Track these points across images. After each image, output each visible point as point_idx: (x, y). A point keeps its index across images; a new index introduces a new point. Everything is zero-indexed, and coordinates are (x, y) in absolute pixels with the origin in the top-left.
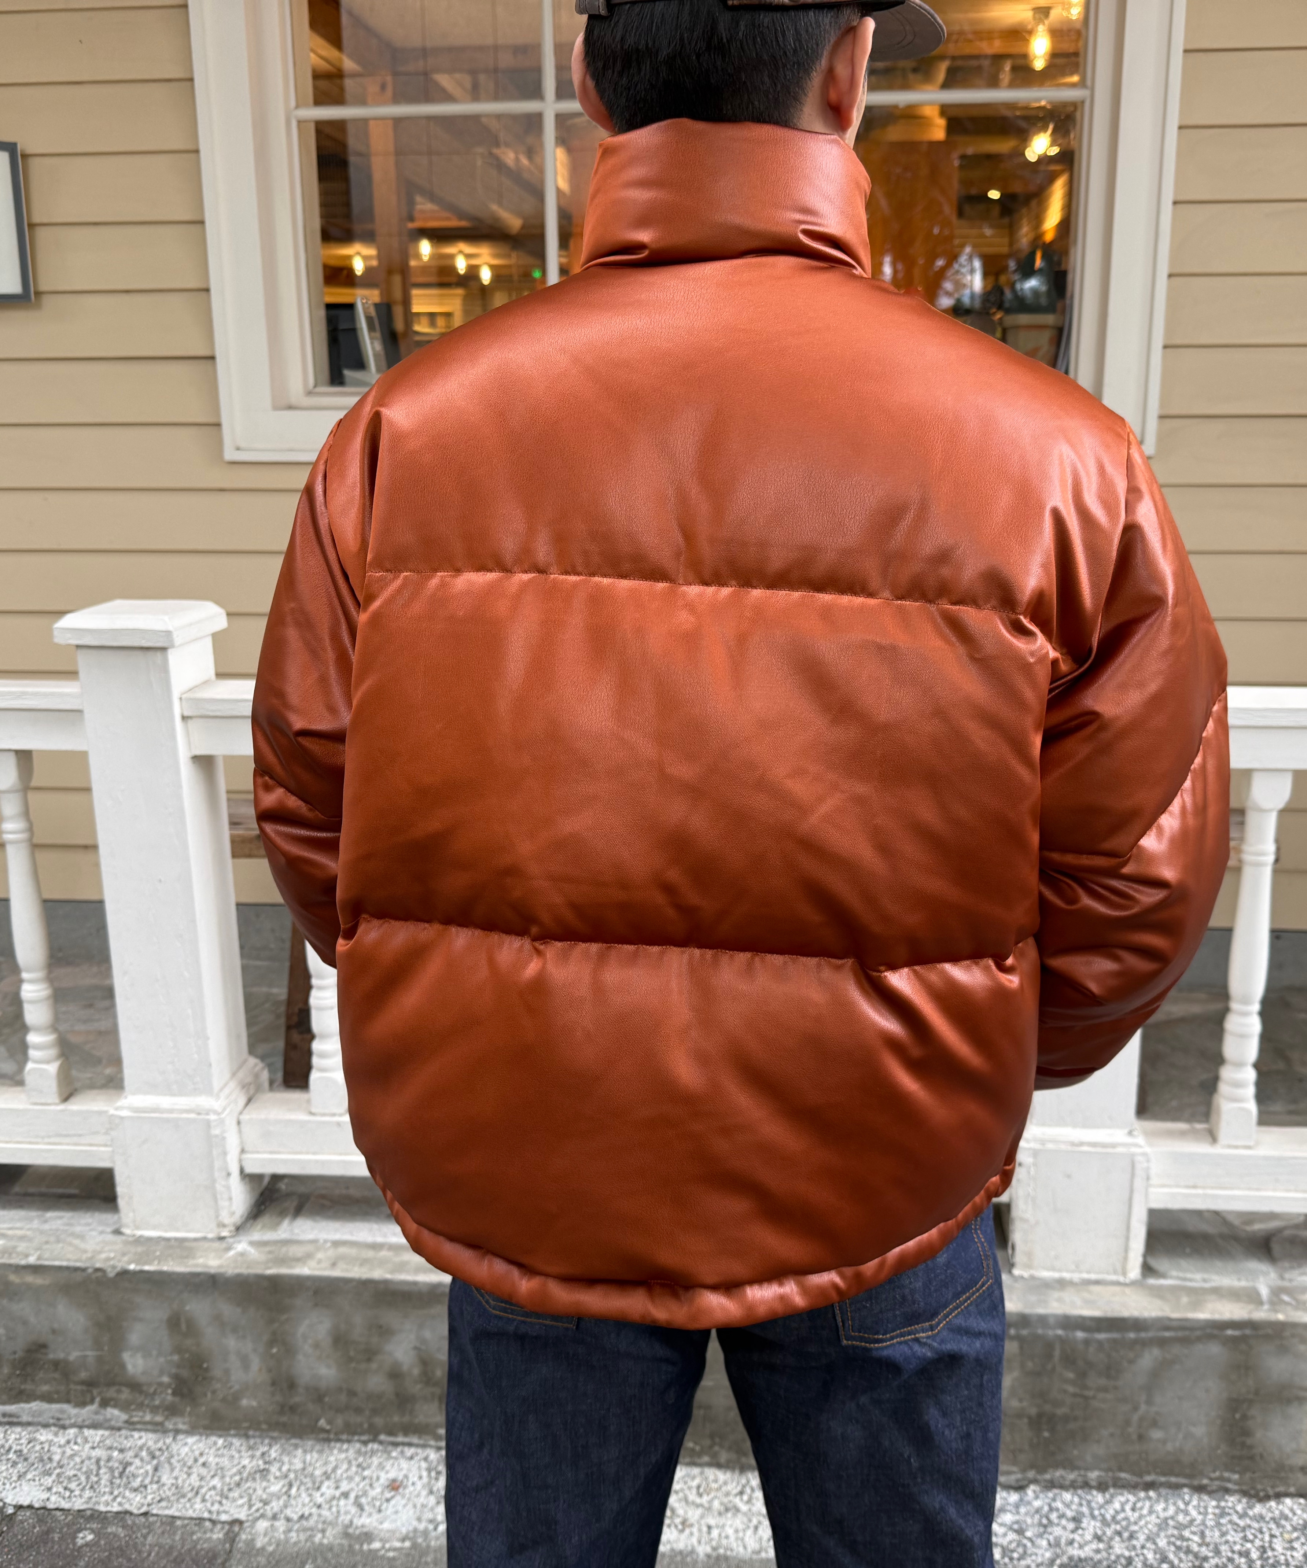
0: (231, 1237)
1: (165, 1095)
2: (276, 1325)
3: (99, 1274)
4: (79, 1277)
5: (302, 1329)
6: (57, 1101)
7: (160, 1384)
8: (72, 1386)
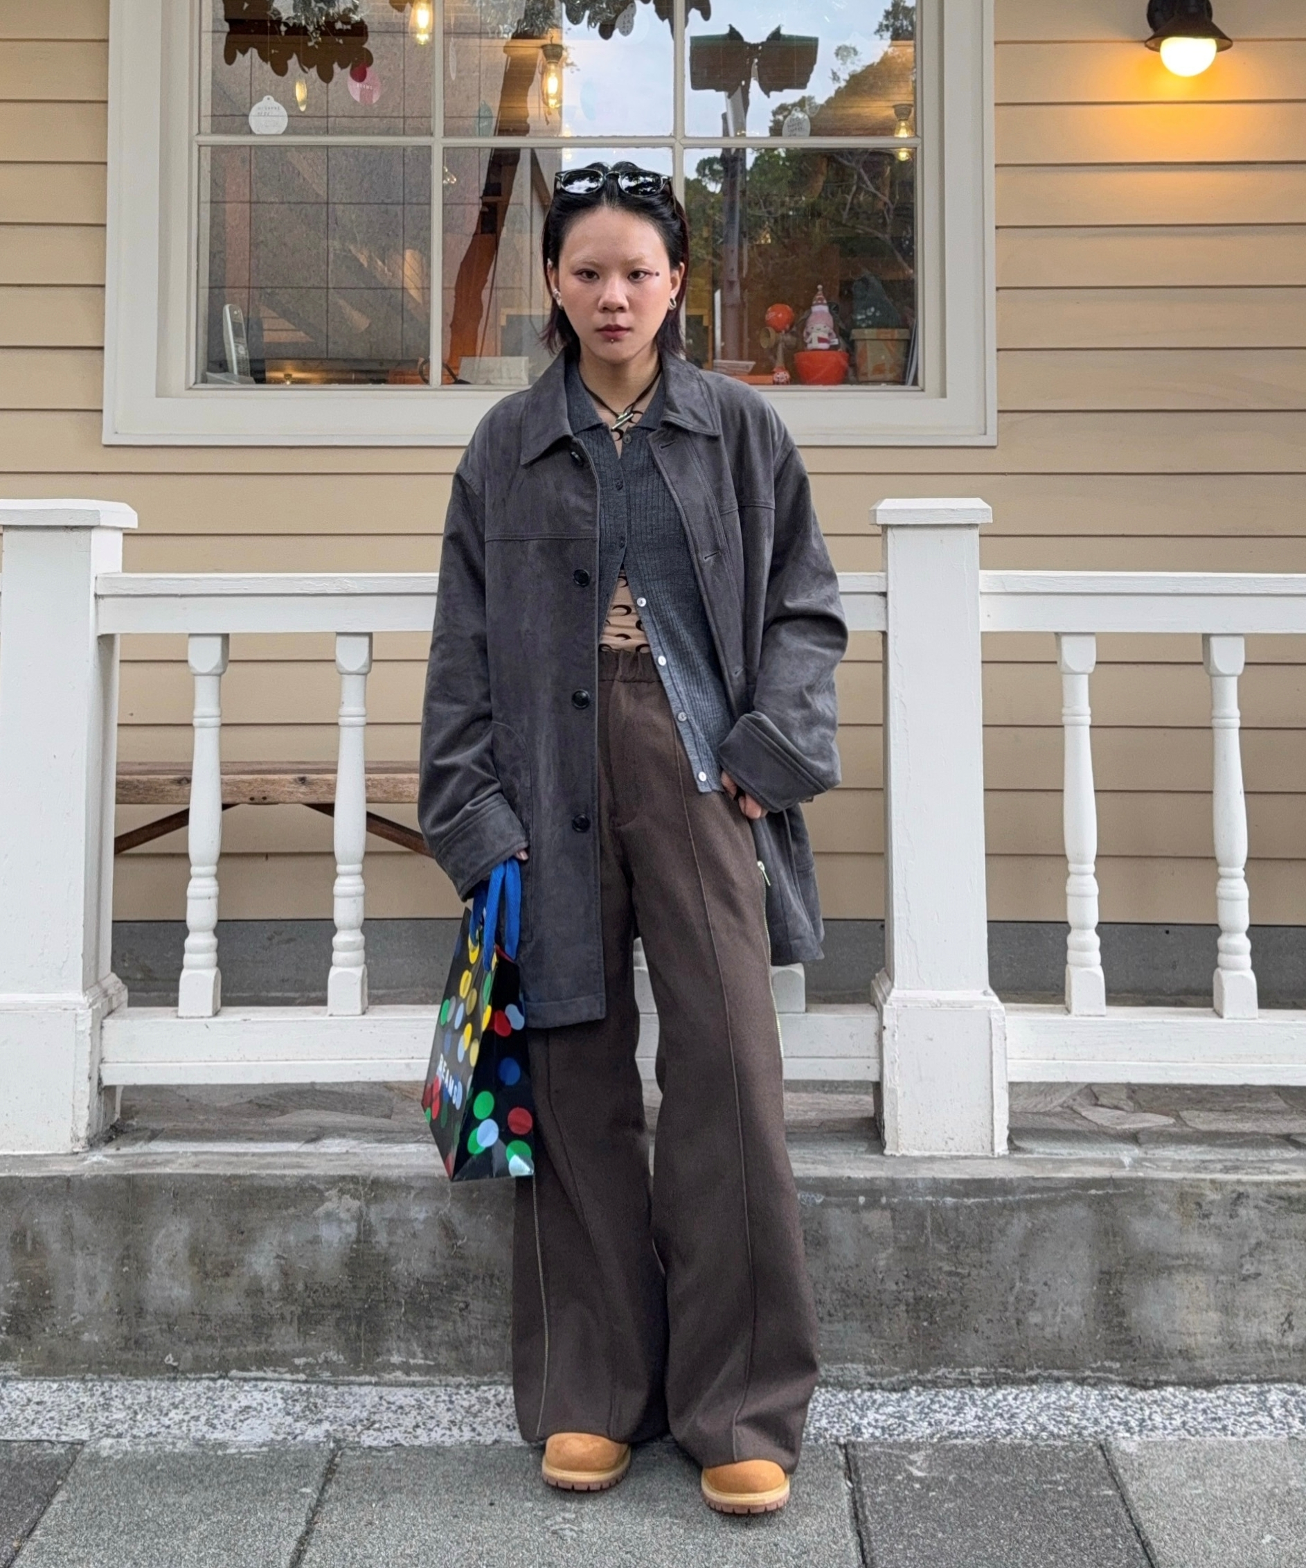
0: (84, 1152)
2: (130, 1237)
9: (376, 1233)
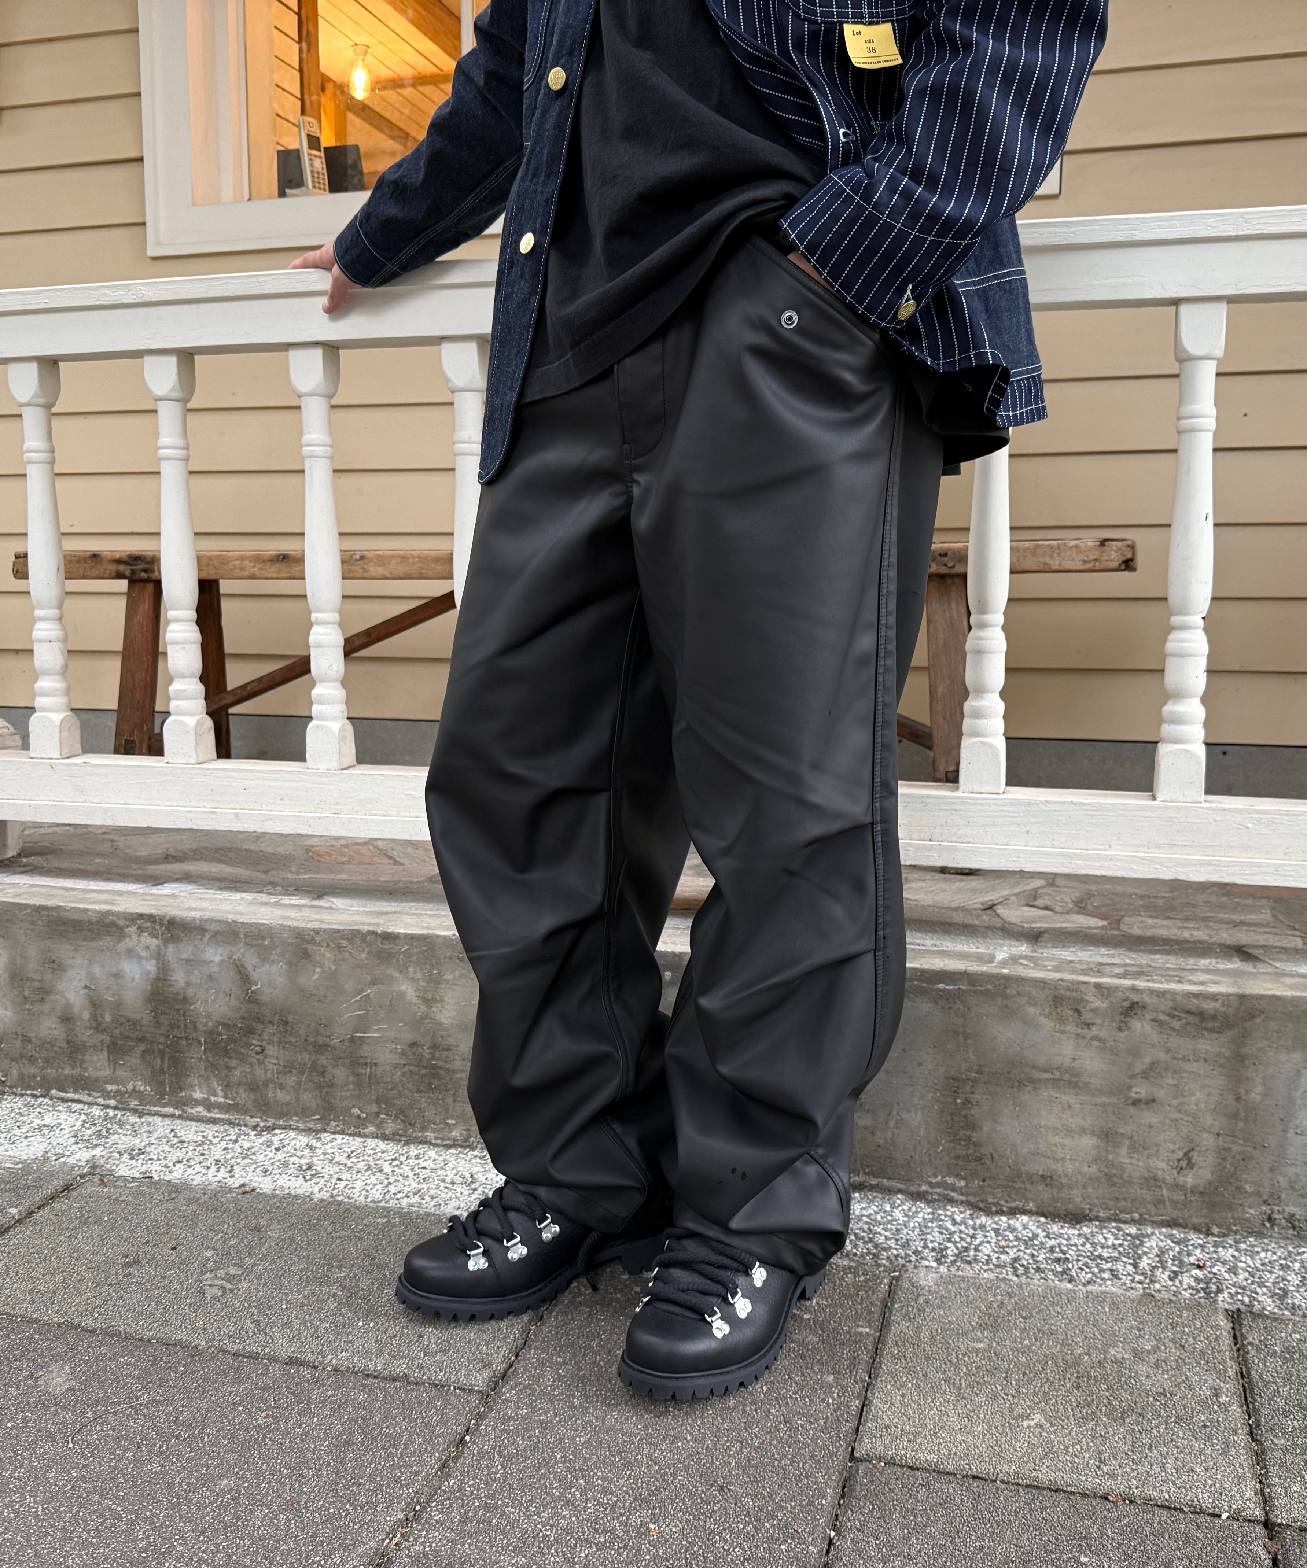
9: (173, 970)
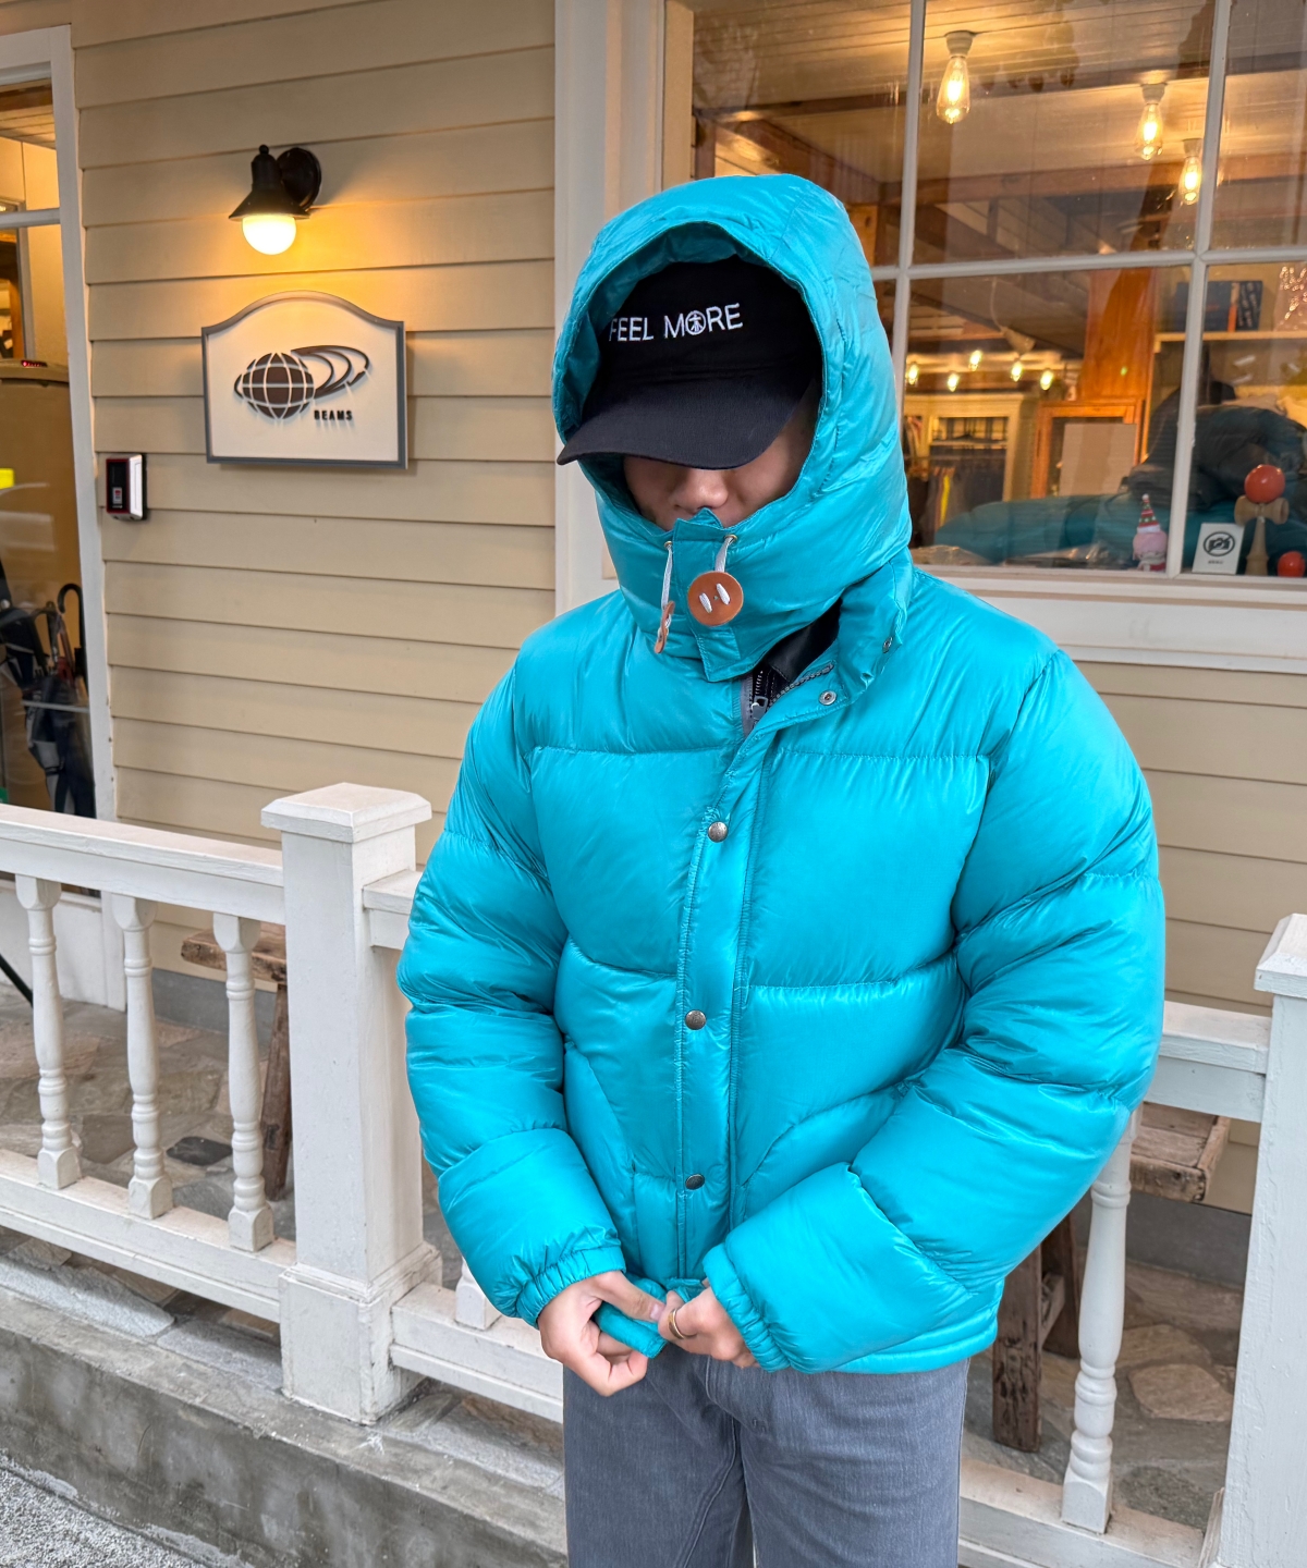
0: (372, 1427)
1: (327, 1271)
2: (388, 1532)
3: (248, 1433)
4: (231, 1430)
5: (409, 1546)
6: (252, 1250)
7: (289, 1555)
8: (220, 1531)
